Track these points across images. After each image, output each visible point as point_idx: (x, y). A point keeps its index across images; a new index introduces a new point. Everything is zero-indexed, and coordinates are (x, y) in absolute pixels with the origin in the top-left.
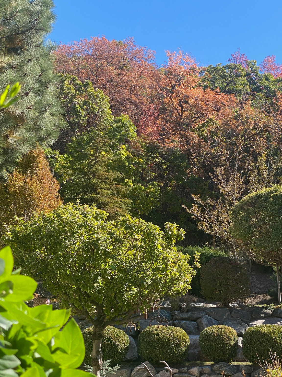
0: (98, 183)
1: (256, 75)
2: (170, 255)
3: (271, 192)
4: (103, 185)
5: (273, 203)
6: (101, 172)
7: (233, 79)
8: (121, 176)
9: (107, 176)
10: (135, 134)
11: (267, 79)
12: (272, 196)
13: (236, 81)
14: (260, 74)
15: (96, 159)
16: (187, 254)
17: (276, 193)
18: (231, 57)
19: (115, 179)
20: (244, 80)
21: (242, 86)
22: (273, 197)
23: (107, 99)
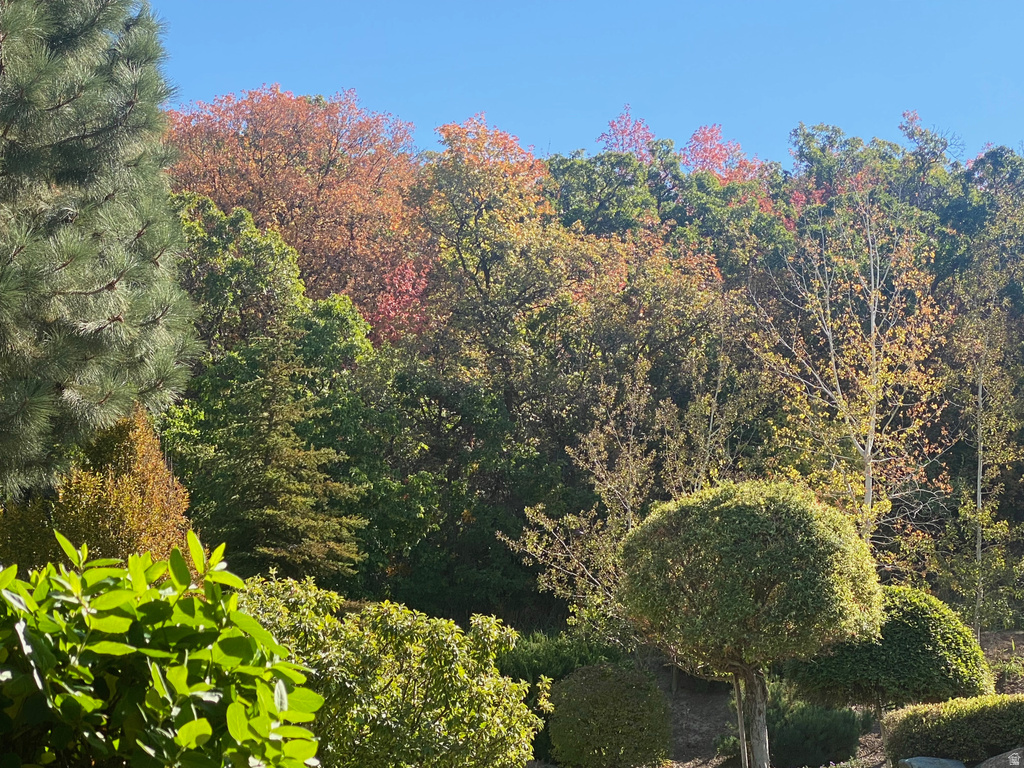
0: (282, 479)
1: (675, 177)
2: (486, 688)
3: (716, 501)
4: (294, 486)
5: (720, 529)
6: (286, 451)
7: (615, 190)
8: (336, 458)
9: (304, 460)
10: (368, 344)
11: (702, 187)
12: (718, 511)
13: (624, 196)
14: (683, 172)
15: (272, 415)
16: (523, 682)
17: (728, 503)
18: (607, 130)
19: (322, 468)
20: (642, 191)
21: (639, 208)
22: (719, 513)
23: (293, 255)
